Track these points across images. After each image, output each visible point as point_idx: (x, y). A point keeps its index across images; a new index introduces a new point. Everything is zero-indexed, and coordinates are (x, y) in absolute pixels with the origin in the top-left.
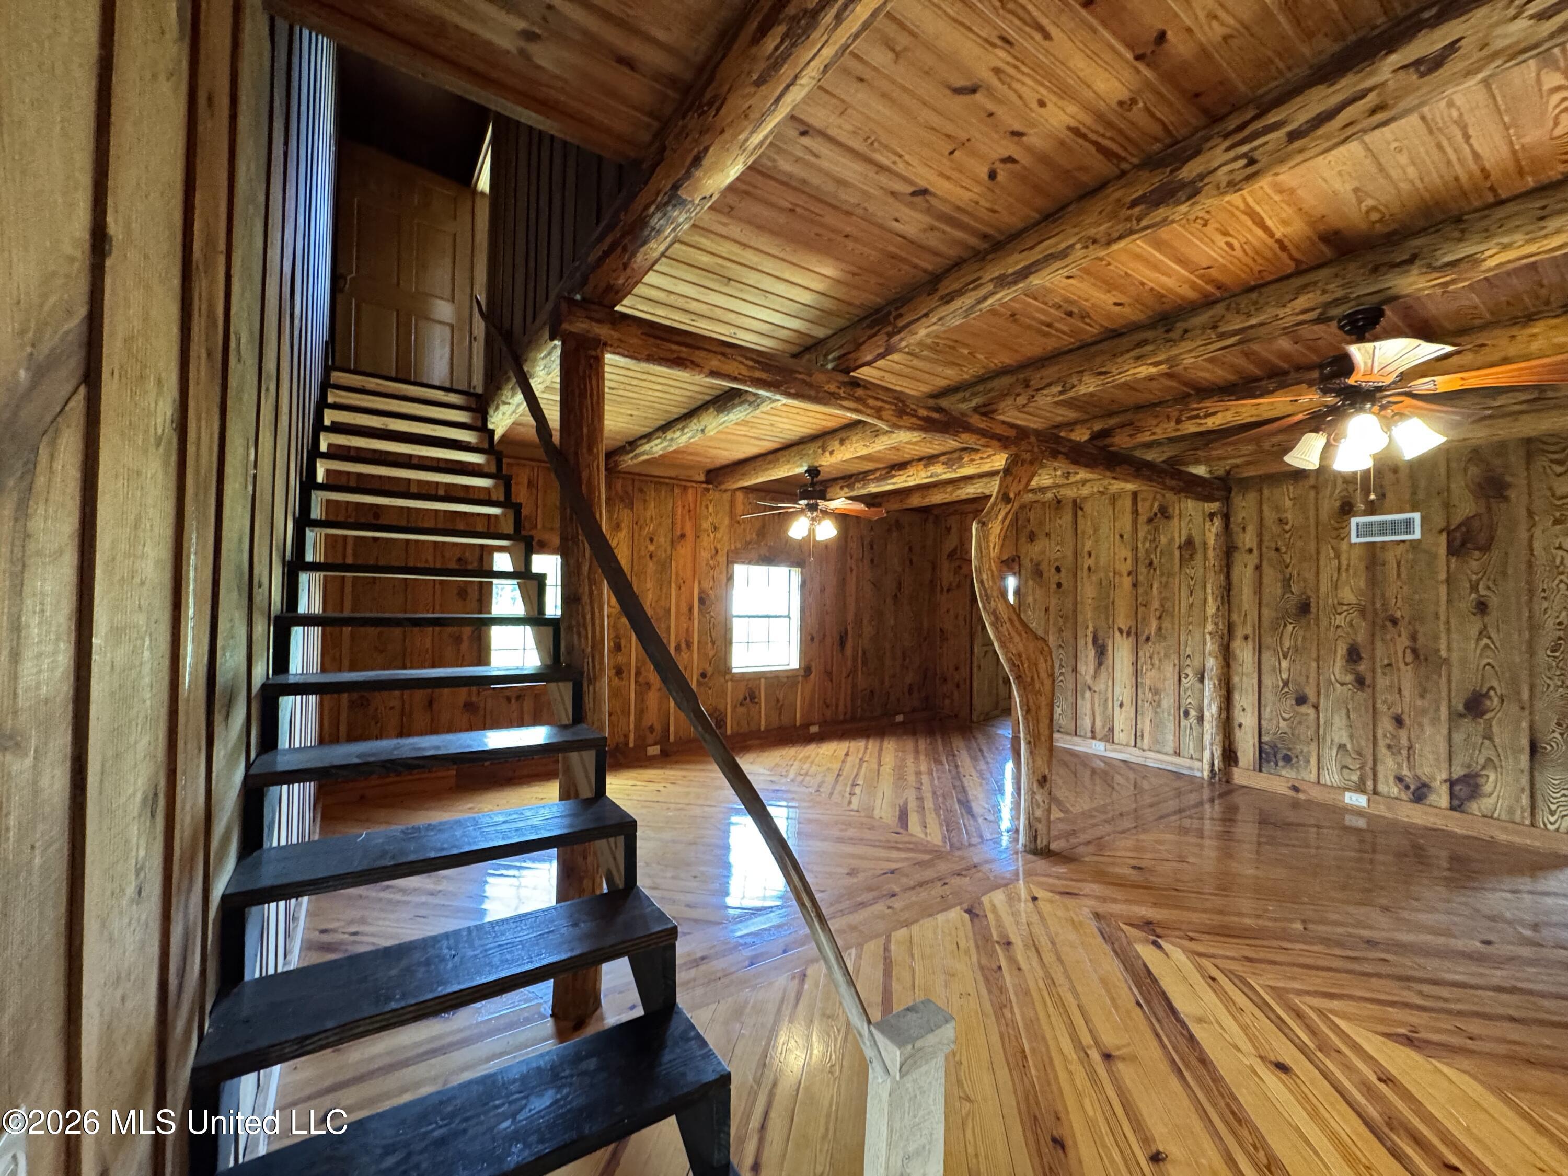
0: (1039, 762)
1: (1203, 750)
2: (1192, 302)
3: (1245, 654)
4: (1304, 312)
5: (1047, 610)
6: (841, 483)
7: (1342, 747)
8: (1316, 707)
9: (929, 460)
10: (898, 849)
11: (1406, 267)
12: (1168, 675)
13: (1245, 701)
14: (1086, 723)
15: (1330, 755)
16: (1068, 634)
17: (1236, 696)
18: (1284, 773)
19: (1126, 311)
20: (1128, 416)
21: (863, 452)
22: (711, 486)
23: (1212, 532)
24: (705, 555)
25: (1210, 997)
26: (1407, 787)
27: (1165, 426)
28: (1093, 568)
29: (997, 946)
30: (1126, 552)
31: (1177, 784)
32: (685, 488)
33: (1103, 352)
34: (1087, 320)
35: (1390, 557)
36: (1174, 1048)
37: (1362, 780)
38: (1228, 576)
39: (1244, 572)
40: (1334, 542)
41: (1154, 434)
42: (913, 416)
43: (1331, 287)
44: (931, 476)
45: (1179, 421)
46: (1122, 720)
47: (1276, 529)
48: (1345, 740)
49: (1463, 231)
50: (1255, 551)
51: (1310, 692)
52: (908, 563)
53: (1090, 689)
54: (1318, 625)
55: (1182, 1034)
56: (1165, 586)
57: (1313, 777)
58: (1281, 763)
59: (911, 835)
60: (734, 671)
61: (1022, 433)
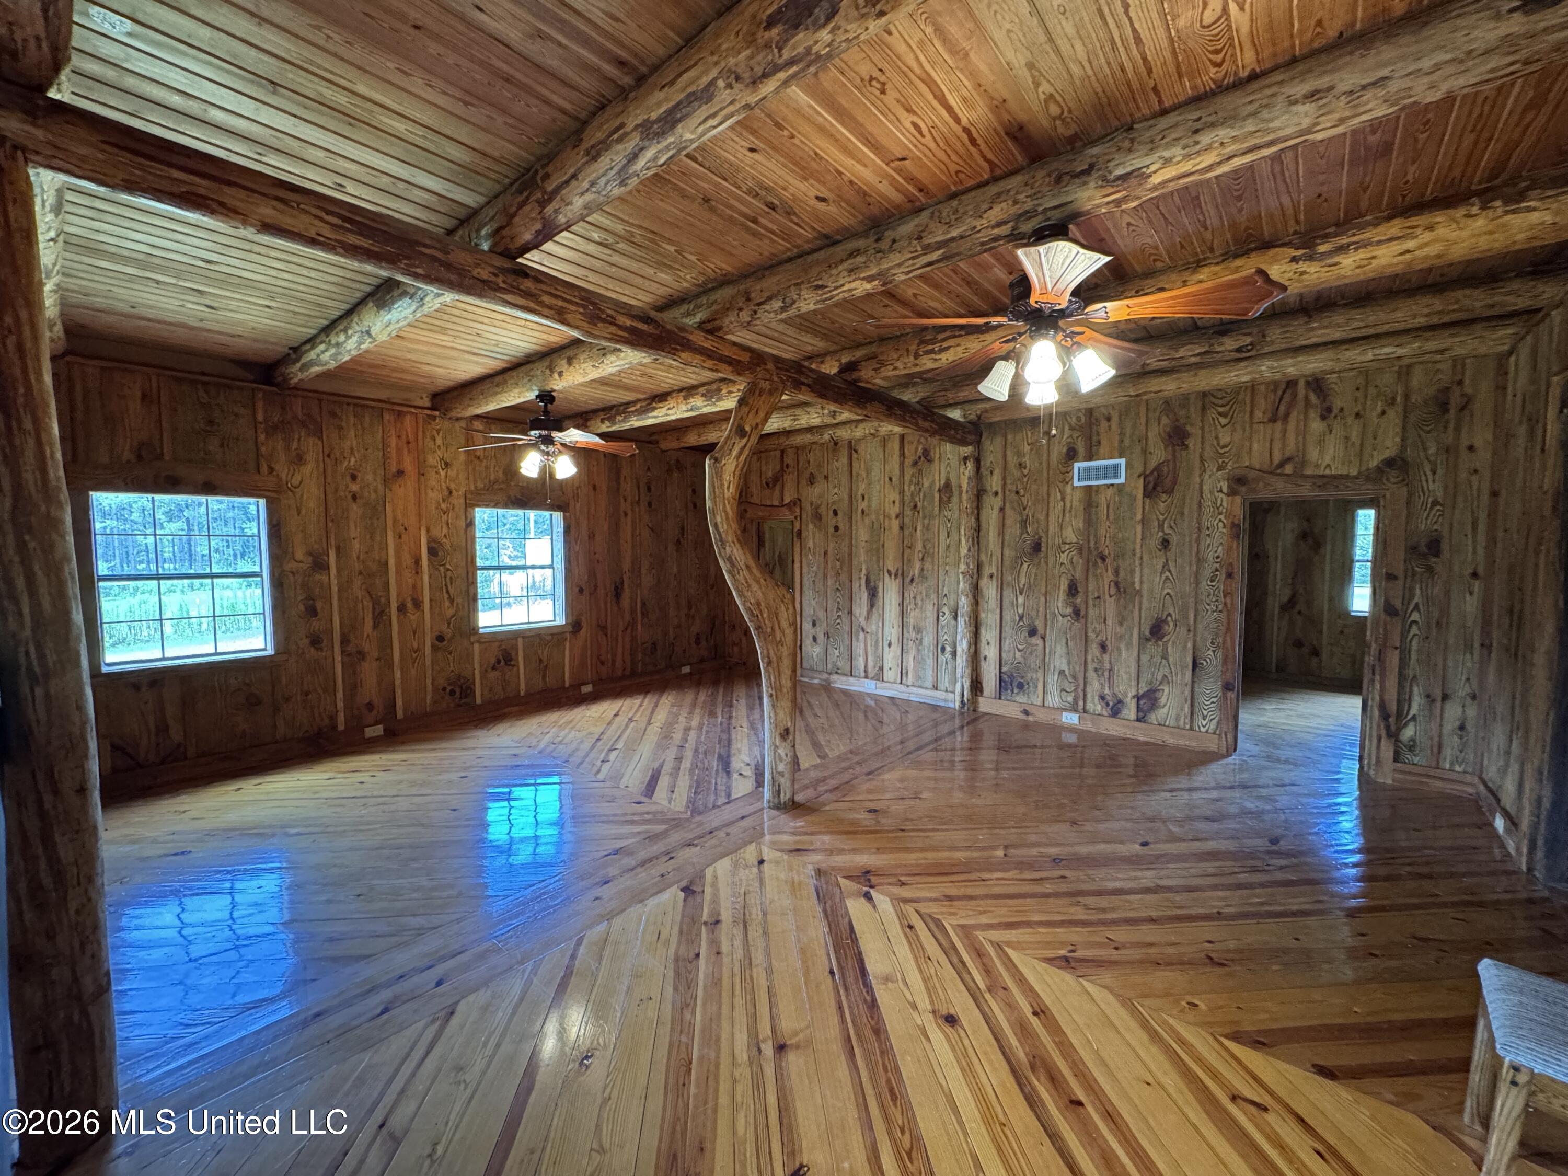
0: (781, 715)
1: (955, 682)
2: (898, 207)
3: (990, 591)
4: (999, 224)
5: (826, 553)
6: (602, 415)
7: (1062, 672)
8: (1043, 638)
9: (689, 391)
10: (633, 822)
11: (1085, 178)
12: (929, 614)
13: (989, 635)
14: (860, 663)
15: (1053, 679)
16: (844, 577)
17: (983, 631)
18: (1017, 699)
19: (832, 209)
20: (873, 348)
21: (594, 374)
22: (437, 413)
23: (964, 476)
24: (434, 496)
25: (903, 950)
26: (1108, 704)
27: (906, 360)
28: (866, 511)
29: (703, 928)
30: (894, 496)
31: (935, 715)
32: (400, 414)
33: (818, 262)
34: (794, 218)
35: (1102, 499)
36: (853, 1021)
37: (1076, 700)
38: (978, 519)
39: (991, 516)
40: (1061, 485)
41: (896, 368)
42: (611, 323)
43: (1021, 197)
44: (692, 410)
45: (917, 356)
46: (890, 658)
47: (1016, 473)
48: (1065, 667)
49: (1132, 141)
50: (1000, 495)
51: (1039, 624)
52: (691, 506)
53: (863, 630)
54: (1046, 563)
55: (865, 1000)
56: (927, 528)
57: (1039, 702)
58: (1016, 691)
59: (655, 803)
60: (481, 631)
61: (758, 358)
